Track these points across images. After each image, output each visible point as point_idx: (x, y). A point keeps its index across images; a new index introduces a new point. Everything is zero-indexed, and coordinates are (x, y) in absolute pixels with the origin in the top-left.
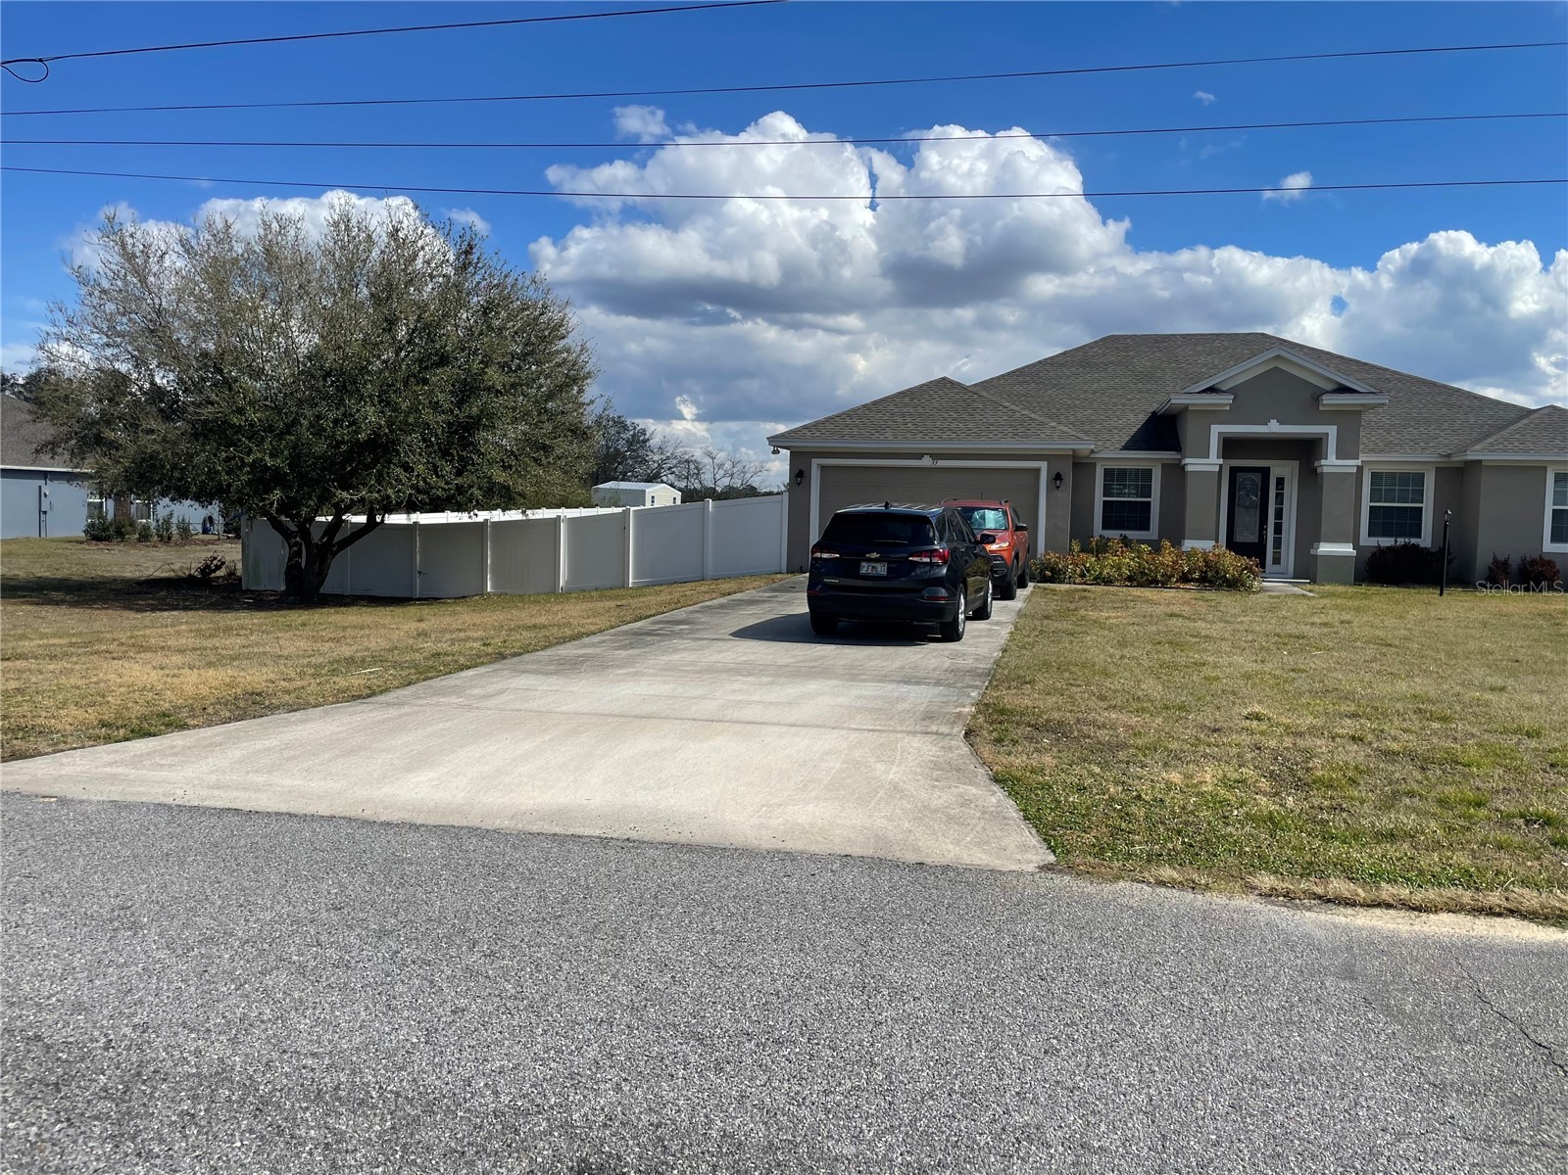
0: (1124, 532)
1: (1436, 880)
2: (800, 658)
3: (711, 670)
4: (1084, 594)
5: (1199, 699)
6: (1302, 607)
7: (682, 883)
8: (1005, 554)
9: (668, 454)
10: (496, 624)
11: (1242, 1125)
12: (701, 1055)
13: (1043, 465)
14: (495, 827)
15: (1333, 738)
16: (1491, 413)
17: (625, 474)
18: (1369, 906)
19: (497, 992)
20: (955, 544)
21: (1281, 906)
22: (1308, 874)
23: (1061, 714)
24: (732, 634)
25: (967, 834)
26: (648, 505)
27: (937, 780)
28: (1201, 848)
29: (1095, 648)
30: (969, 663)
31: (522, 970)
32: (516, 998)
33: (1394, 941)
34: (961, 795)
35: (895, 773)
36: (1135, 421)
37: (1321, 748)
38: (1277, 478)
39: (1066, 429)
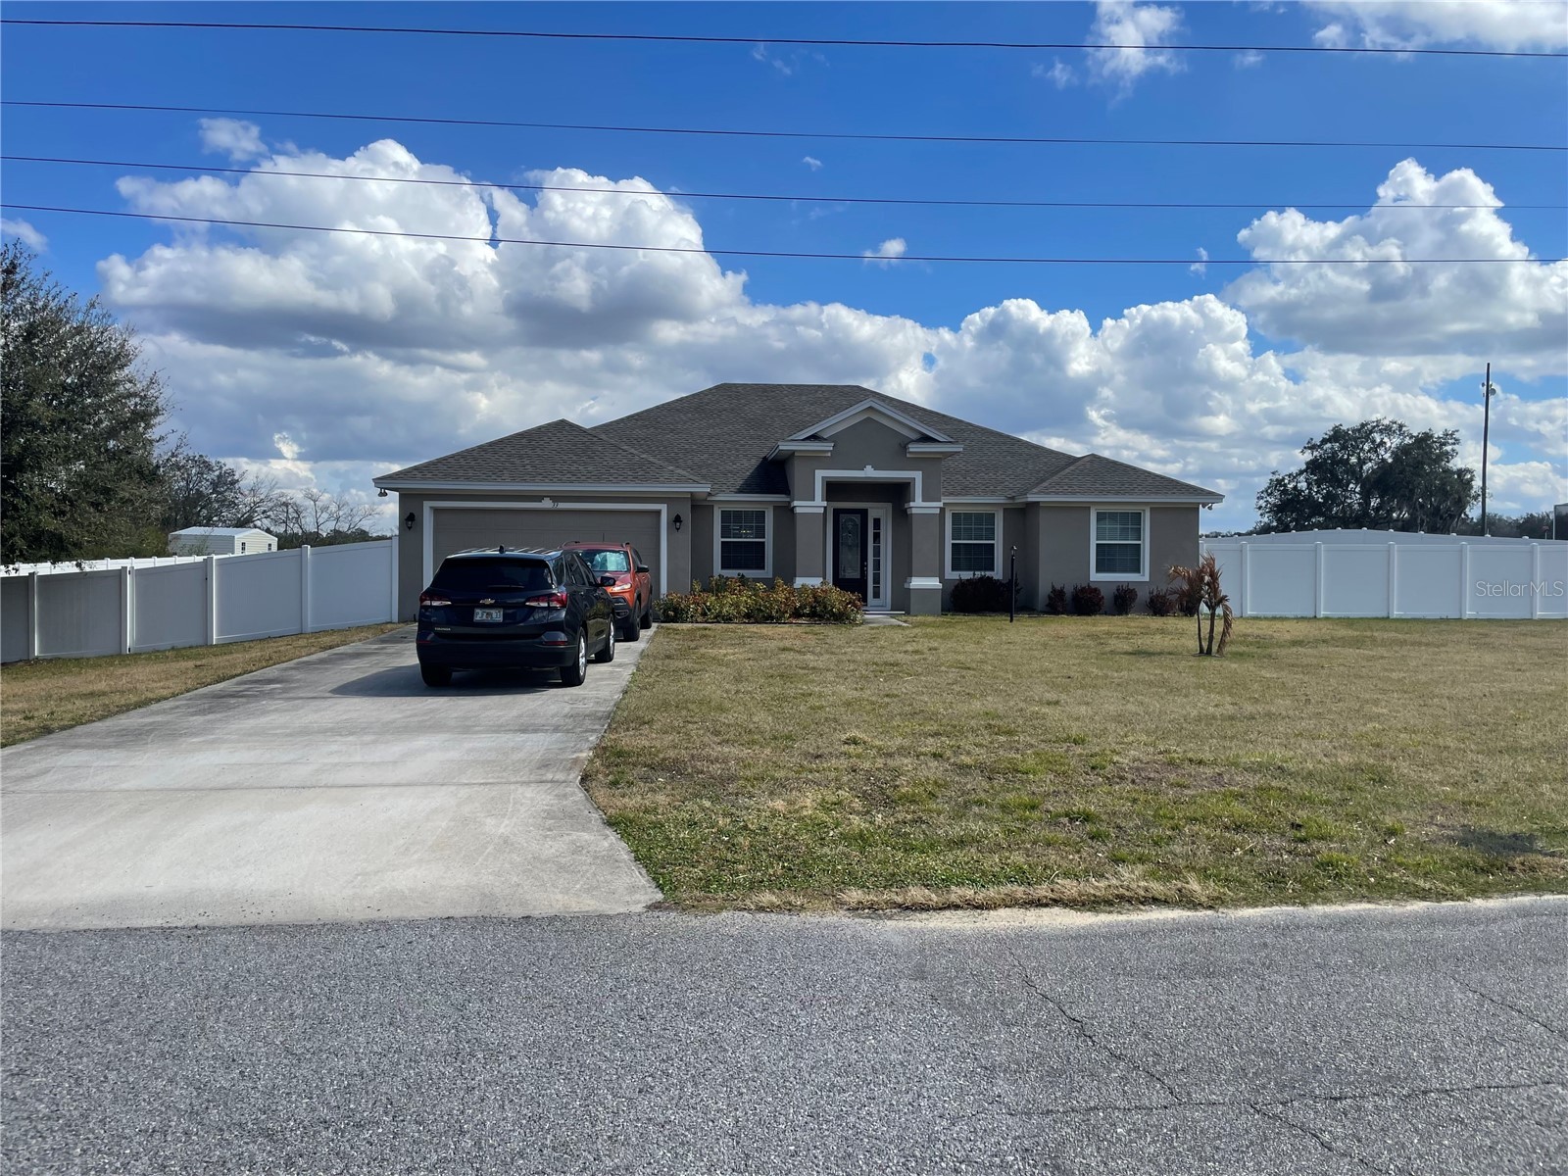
0: (741, 572)
1: (996, 880)
2: (409, 713)
3: (305, 732)
4: (704, 632)
5: (804, 728)
6: (898, 636)
7: (258, 969)
8: (627, 596)
9: (262, 497)
10: (43, 693)
11: (818, 1132)
12: (270, 1152)
13: (663, 508)
14: (31, 927)
15: (918, 756)
16: (1045, 460)
17: (209, 519)
18: (940, 909)
19: (25, 1115)
20: (574, 588)
21: (866, 917)
22: (891, 885)
23: (676, 751)
24: (331, 691)
25: (577, 882)
26: (238, 553)
27: (550, 830)
28: (799, 871)
29: (712, 685)
30: (590, 707)
31: (58, 1086)
32: (49, 1118)
33: (959, 939)
34: (573, 842)
35: (506, 826)
36: (748, 465)
37: (907, 766)
38: (875, 520)
39: (684, 473)
